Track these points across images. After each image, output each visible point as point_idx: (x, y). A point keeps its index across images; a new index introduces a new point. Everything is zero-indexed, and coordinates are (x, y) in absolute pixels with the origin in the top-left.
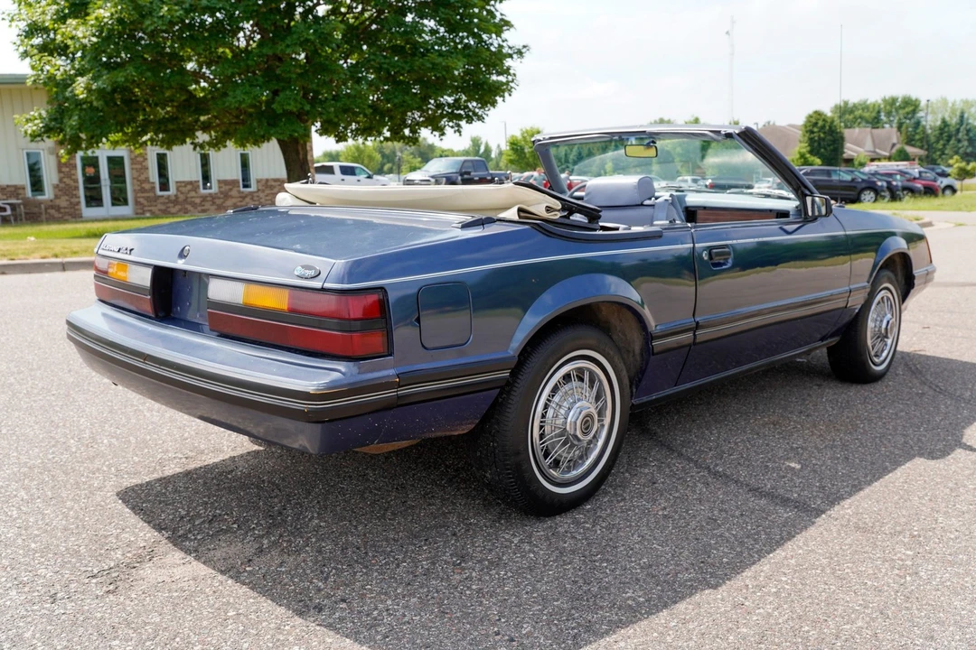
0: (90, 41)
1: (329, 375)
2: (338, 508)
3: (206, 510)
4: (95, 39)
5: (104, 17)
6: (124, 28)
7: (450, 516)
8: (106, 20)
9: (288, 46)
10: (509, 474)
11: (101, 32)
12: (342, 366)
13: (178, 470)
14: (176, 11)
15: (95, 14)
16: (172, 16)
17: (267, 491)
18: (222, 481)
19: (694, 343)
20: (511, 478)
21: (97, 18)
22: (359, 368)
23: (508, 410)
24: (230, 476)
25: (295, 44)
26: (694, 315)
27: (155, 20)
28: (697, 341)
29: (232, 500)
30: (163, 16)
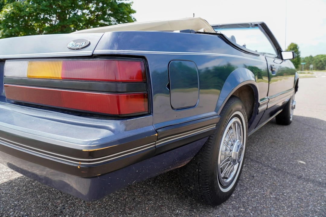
0: (2, 19)
1: (99, 132)
2: (97, 206)
3: (14, 212)
4: (4, 18)
5: (7, 12)
6: (14, 15)
7: (163, 208)
8: (8, 12)
9: (68, 22)
10: (207, 187)
11: (6, 17)
12: (111, 124)
13: (5, 180)
14: (32, 10)
15: (5, 11)
16: (30, 11)
17: (54, 194)
18: (28, 187)
19: (267, 109)
20: (208, 190)
21: (5, 12)
22: (127, 125)
23: (209, 149)
24: (34, 184)
25: (70, 22)
26: (267, 95)
27: (25, 12)
28: (268, 107)
29: (33, 202)
30: (27, 11)
